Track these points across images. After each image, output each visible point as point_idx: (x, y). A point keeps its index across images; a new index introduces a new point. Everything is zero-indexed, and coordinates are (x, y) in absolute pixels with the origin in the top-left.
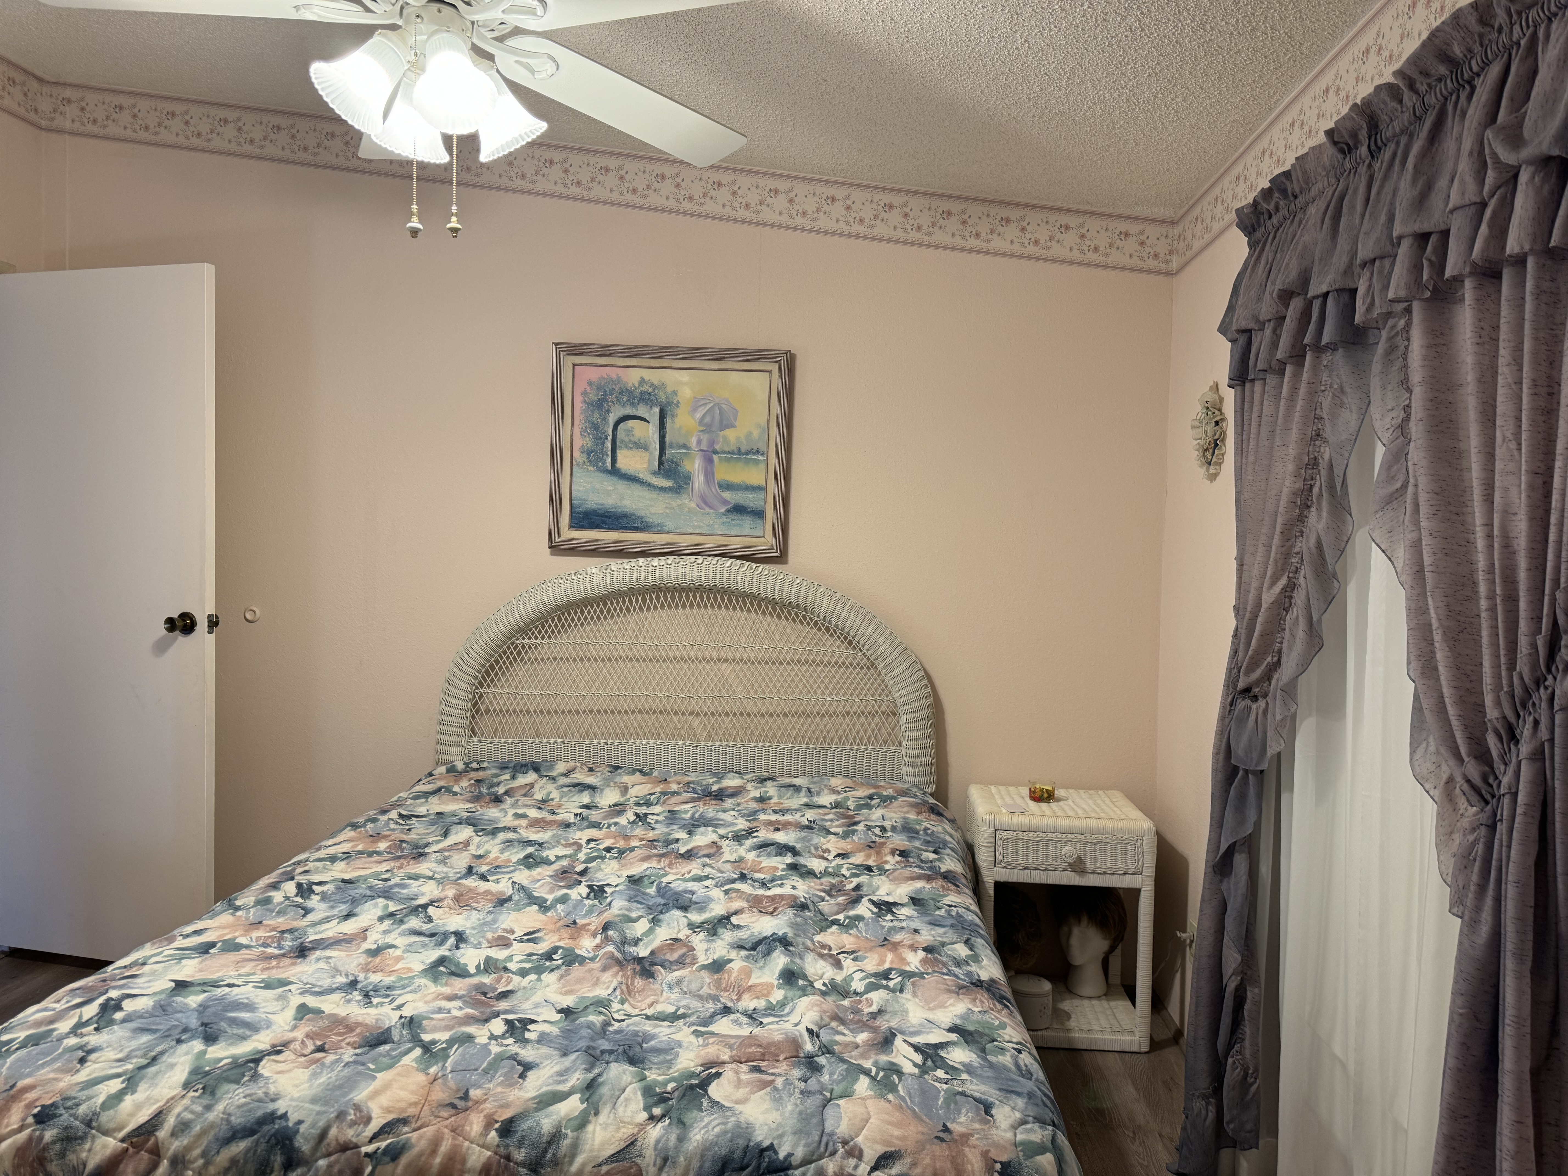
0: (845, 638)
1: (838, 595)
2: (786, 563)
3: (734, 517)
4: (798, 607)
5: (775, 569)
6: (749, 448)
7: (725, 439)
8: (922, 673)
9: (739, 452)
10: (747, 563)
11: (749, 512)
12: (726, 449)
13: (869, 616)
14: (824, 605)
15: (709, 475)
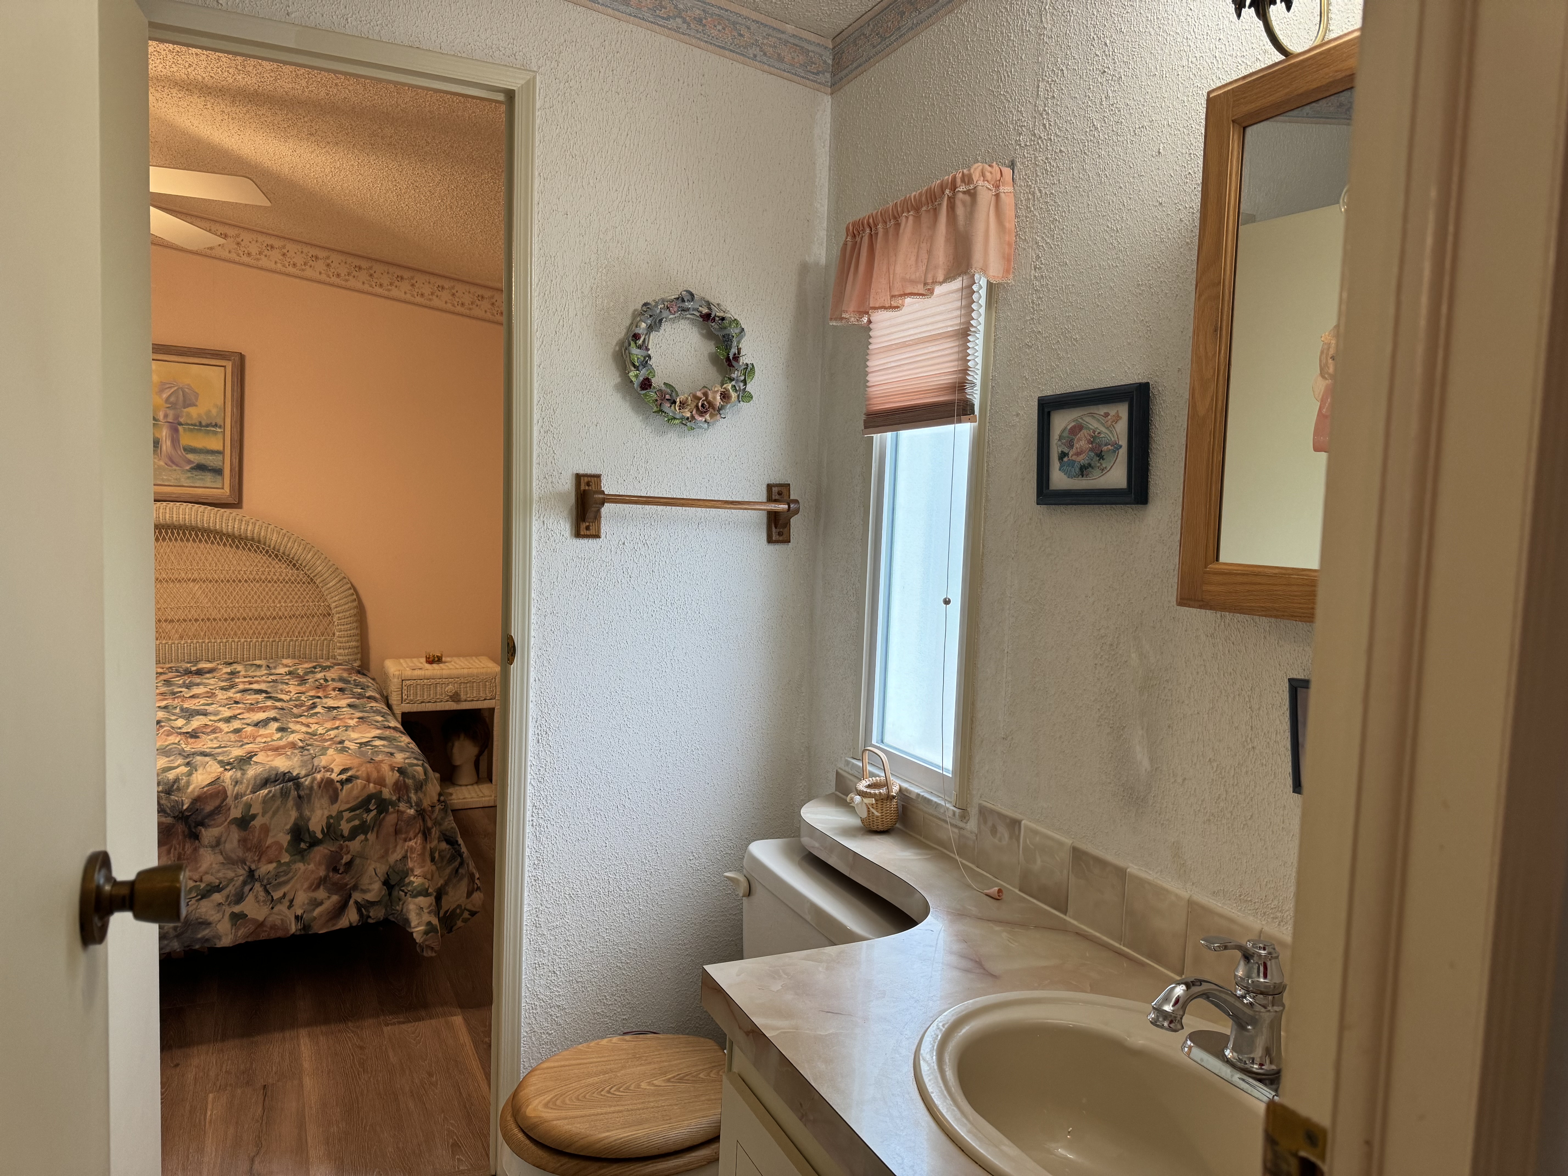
0: (291, 562)
1: (284, 531)
2: (241, 508)
3: (199, 474)
4: (253, 539)
5: (234, 512)
6: (209, 422)
7: (188, 414)
8: (350, 585)
9: (200, 424)
10: (210, 508)
11: (210, 470)
12: (189, 422)
13: (309, 546)
14: (274, 538)
15: (175, 441)
